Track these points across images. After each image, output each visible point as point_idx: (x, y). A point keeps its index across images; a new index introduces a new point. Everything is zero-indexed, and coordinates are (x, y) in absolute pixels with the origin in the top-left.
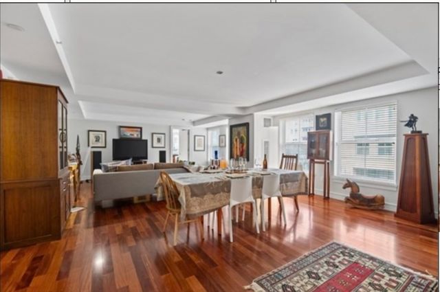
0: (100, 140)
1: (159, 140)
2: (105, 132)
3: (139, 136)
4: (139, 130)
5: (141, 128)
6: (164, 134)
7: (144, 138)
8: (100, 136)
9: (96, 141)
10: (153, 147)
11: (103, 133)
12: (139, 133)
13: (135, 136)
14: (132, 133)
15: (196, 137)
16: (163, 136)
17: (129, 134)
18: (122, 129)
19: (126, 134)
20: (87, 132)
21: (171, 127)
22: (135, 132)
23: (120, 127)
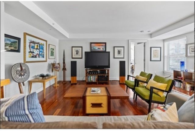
0: (79, 53)
1: (119, 52)
2: (82, 47)
3: (104, 49)
4: (104, 45)
5: (105, 43)
6: (124, 47)
7: (107, 51)
8: (79, 50)
9: (76, 54)
10: (114, 58)
11: (81, 48)
12: (104, 47)
13: (101, 49)
14: (99, 47)
15: (152, 48)
16: (122, 49)
17: (97, 48)
18: (92, 45)
19: (95, 48)
20: (71, 47)
21: (129, 41)
22: (101, 47)
23: (91, 43)
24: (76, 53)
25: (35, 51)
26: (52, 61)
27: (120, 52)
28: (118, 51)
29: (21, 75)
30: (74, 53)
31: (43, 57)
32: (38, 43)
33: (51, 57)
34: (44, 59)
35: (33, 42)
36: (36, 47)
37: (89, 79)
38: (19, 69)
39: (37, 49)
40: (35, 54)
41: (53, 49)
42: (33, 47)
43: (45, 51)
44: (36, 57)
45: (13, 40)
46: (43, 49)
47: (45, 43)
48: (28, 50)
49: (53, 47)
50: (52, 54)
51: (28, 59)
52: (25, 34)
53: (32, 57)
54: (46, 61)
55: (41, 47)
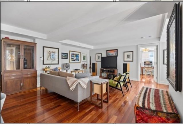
0: (100, 58)
2: (101, 54)
3: (116, 54)
4: (116, 51)
5: (117, 50)
6: (133, 52)
10: (124, 61)
12: (116, 53)
13: (114, 55)
14: (112, 53)
15: (165, 51)
16: (131, 53)
17: (111, 54)
18: (108, 51)
19: (110, 54)
20: (95, 54)
21: (138, 46)
22: (114, 53)
23: (107, 51)
24: (98, 58)
25: (74, 58)
26: (83, 63)
27: (129, 56)
28: (128, 55)
29: (66, 68)
30: (97, 58)
31: (79, 60)
32: (76, 54)
33: (83, 61)
34: (79, 62)
35: (73, 54)
36: (74, 56)
37: (102, 75)
38: (66, 65)
39: (75, 57)
40: (74, 59)
41: (85, 56)
42: (73, 56)
43: (79, 58)
44: (74, 61)
45: (65, 54)
46: (78, 56)
47: (79, 53)
48: (71, 58)
49: (85, 55)
50: (84, 59)
51: (71, 62)
52: (70, 51)
53: (73, 61)
54: (80, 63)
55: (77, 56)
